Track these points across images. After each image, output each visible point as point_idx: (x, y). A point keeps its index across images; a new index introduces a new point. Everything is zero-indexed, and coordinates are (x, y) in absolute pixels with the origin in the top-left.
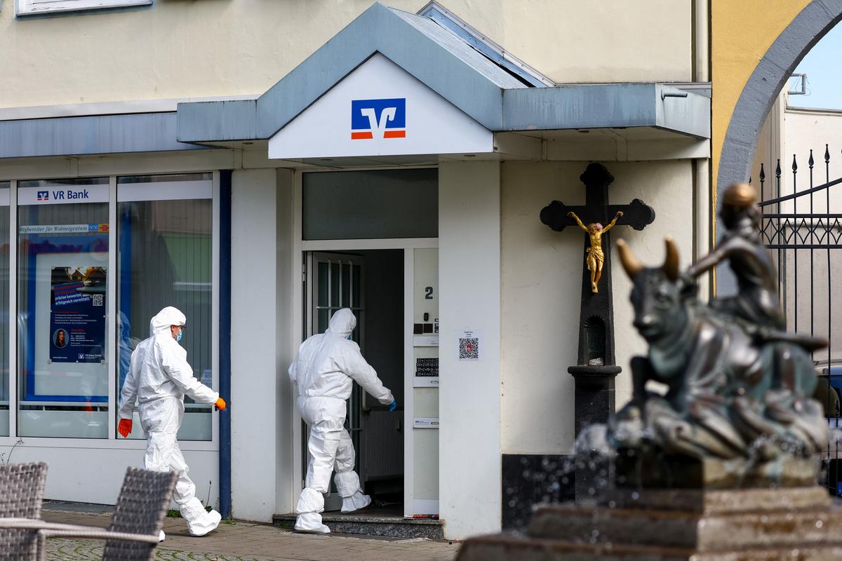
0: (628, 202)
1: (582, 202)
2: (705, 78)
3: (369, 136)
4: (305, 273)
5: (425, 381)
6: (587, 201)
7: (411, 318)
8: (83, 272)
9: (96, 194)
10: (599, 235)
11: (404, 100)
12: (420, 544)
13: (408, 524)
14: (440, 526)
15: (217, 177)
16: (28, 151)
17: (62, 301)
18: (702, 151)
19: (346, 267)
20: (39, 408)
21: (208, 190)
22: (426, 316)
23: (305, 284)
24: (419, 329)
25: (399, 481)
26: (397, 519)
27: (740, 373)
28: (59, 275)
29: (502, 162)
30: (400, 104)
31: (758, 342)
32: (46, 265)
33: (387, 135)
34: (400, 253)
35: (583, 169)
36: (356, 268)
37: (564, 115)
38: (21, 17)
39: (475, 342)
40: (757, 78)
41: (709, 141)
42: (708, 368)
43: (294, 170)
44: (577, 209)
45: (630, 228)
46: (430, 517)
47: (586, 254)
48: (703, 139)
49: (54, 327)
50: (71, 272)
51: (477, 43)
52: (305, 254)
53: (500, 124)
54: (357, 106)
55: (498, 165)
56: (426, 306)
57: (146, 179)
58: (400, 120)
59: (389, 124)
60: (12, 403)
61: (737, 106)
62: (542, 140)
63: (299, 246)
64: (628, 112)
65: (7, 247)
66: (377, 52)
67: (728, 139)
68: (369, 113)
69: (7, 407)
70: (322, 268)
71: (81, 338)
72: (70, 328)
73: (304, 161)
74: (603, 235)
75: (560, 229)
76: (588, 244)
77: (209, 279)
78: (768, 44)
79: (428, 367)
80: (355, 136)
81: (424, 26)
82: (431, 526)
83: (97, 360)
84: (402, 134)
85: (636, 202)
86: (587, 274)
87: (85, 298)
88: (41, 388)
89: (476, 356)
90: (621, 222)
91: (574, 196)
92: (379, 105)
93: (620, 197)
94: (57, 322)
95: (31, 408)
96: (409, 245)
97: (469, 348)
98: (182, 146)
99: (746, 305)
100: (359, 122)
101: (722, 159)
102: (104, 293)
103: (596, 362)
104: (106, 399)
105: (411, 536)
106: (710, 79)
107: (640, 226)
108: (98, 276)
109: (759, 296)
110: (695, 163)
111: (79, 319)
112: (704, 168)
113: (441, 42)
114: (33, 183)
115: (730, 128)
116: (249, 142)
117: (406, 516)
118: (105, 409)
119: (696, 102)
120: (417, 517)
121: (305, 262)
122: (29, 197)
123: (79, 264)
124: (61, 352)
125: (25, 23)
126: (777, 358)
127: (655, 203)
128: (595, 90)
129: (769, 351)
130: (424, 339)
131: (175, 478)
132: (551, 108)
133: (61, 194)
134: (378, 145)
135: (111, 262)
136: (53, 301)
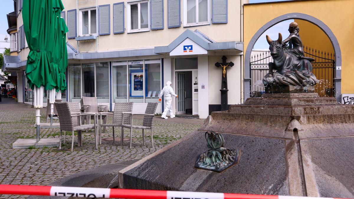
0: (230, 62)
1: (222, 62)
2: (242, 41)
3: (186, 51)
4: (176, 75)
5: (196, 93)
6: (223, 62)
7: (193, 82)
8: (139, 76)
9: (141, 63)
10: (225, 68)
11: (192, 46)
12: (195, 119)
13: (193, 116)
14: (199, 116)
15: (161, 60)
16: (130, 56)
17: (136, 80)
18: (242, 53)
19: (182, 74)
20: (132, 98)
21: (160, 62)
22: (196, 82)
23: (176, 77)
24: (195, 84)
25: (192, 109)
26: (191, 115)
27: (296, 66)
28: (135, 76)
29: (208, 56)
30: (191, 46)
31: (300, 59)
32: (133, 74)
33: (189, 51)
34: (191, 72)
35: (222, 57)
36: (184, 75)
37: (219, 47)
38: (128, 33)
39: (204, 86)
40: (251, 41)
41: (243, 52)
42: (289, 65)
43: (174, 58)
44: (221, 63)
45: (230, 66)
46: (197, 115)
47: (223, 71)
48: (242, 51)
49: (134, 85)
50: (137, 76)
51: (204, 36)
52: (176, 72)
53: (208, 49)
54: (184, 47)
55: (208, 57)
56: (196, 80)
57: (149, 60)
58: (192, 49)
59: (190, 50)
60: (128, 97)
61: (248, 46)
62: (215, 52)
63: (175, 71)
64: (230, 47)
65: (127, 75)
66: (188, 37)
67: (246, 51)
68: (186, 48)
69: (127, 98)
70: (178, 74)
71: (139, 86)
72: (137, 85)
73: (175, 56)
74: (226, 68)
75: (218, 67)
76: (223, 69)
77: (160, 79)
78: (253, 35)
79: (196, 90)
80: (184, 52)
81: (195, 33)
82: (197, 116)
83: (142, 90)
84: (192, 51)
85: (231, 62)
86: (223, 74)
87: (140, 80)
88: (132, 95)
89: (204, 88)
90: (228, 66)
91: (221, 61)
92: (188, 46)
93: (228, 61)
94: (135, 84)
95: (131, 98)
96: (193, 71)
97: (203, 87)
98: (155, 54)
99: (296, 50)
100: (185, 49)
101: (245, 55)
102: (143, 79)
103: (224, 89)
104: (143, 96)
105: (194, 118)
106: (243, 41)
107: (232, 66)
108: (142, 76)
109: (299, 48)
110: (241, 55)
111: (138, 83)
112: (242, 56)
113: (198, 36)
114: (131, 61)
115: (247, 49)
116: (166, 53)
117: (193, 115)
118: (143, 98)
119: (241, 45)
120: (195, 115)
121: (176, 73)
122: (130, 63)
123: (138, 74)
124: (135, 89)
125: (129, 34)
126: (304, 62)
127: (234, 62)
128: (225, 43)
129: (302, 61)
130: (196, 86)
131: (157, 104)
132: (217, 46)
133: (135, 63)
134: (188, 53)
135: (144, 74)
136: (134, 80)
